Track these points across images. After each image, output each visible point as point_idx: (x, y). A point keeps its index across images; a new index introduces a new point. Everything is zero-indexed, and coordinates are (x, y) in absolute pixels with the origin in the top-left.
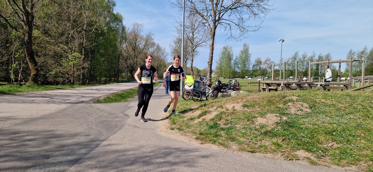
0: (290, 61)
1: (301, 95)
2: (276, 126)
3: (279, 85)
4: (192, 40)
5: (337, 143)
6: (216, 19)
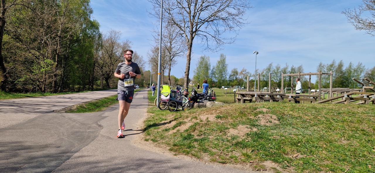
0: (265, 72)
1: (271, 107)
3: (253, 96)
4: (170, 49)
5: (301, 154)
6: (193, 31)
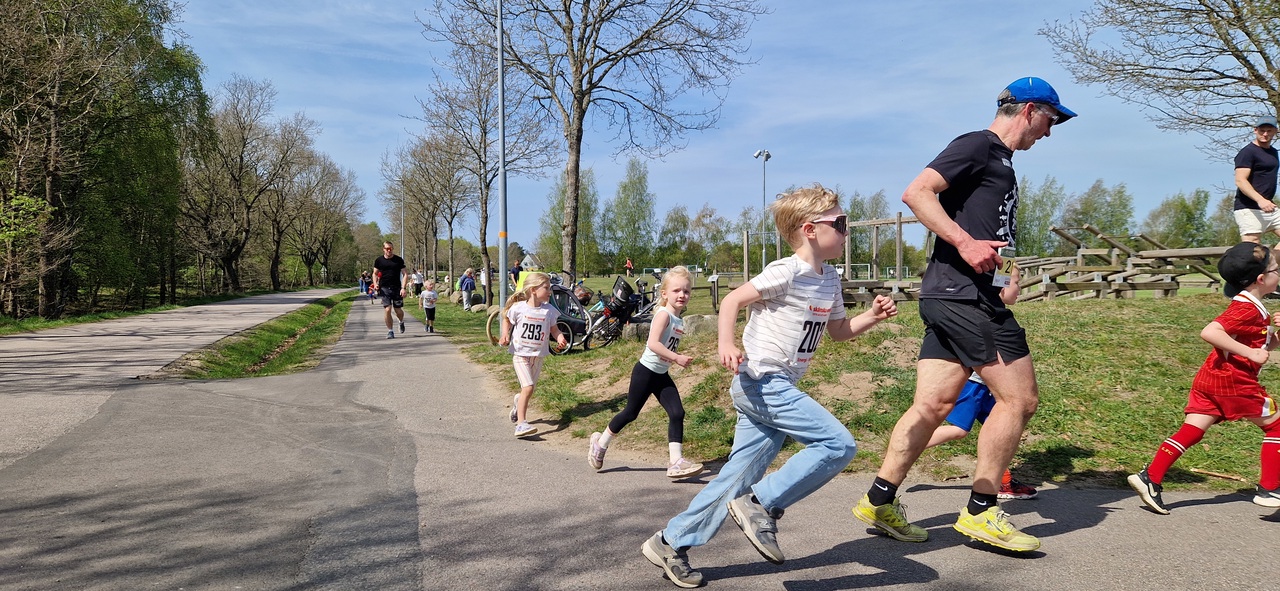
2: (874, 403)
6: (584, 89)
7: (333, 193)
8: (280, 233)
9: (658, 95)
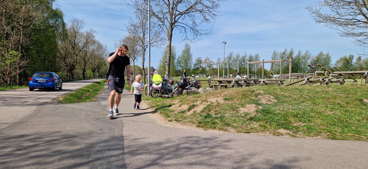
2: (256, 113)
5: (303, 123)
6: (173, 22)
7: (101, 52)
8: (85, 63)
9: (194, 25)
